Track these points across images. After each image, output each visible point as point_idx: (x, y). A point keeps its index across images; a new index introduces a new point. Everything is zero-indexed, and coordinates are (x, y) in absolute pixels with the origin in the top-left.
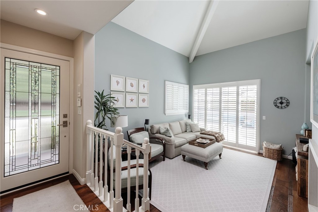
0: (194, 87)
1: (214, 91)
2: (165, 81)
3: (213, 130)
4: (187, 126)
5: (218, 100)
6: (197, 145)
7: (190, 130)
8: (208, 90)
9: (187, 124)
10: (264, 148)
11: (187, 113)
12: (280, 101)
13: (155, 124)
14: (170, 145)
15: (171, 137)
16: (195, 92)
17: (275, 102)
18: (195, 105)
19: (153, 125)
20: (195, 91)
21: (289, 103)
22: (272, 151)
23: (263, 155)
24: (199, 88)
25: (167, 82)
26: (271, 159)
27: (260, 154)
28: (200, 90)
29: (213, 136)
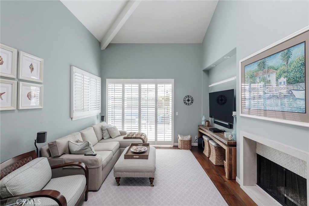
0: (108, 80)
1: (133, 88)
2: (71, 66)
3: (132, 131)
4: (104, 132)
5: (138, 97)
6: (138, 157)
7: (108, 136)
8: (125, 85)
9: (103, 129)
10: (179, 141)
11: (99, 114)
12: (187, 99)
13: (58, 138)
14: (97, 169)
15: (95, 155)
16: (109, 88)
17: (184, 99)
18: (110, 103)
19: (55, 142)
20: (109, 85)
21: (193, 100)
22: (186, 142)
23: (179, 147)
24: (115, 83)
25: (75, 69)
26: (185, 149)
27: (176, 147)
28: (115, 85)
29: (140, 138)
